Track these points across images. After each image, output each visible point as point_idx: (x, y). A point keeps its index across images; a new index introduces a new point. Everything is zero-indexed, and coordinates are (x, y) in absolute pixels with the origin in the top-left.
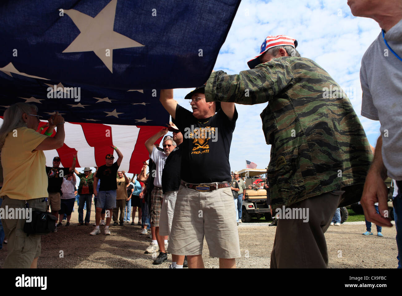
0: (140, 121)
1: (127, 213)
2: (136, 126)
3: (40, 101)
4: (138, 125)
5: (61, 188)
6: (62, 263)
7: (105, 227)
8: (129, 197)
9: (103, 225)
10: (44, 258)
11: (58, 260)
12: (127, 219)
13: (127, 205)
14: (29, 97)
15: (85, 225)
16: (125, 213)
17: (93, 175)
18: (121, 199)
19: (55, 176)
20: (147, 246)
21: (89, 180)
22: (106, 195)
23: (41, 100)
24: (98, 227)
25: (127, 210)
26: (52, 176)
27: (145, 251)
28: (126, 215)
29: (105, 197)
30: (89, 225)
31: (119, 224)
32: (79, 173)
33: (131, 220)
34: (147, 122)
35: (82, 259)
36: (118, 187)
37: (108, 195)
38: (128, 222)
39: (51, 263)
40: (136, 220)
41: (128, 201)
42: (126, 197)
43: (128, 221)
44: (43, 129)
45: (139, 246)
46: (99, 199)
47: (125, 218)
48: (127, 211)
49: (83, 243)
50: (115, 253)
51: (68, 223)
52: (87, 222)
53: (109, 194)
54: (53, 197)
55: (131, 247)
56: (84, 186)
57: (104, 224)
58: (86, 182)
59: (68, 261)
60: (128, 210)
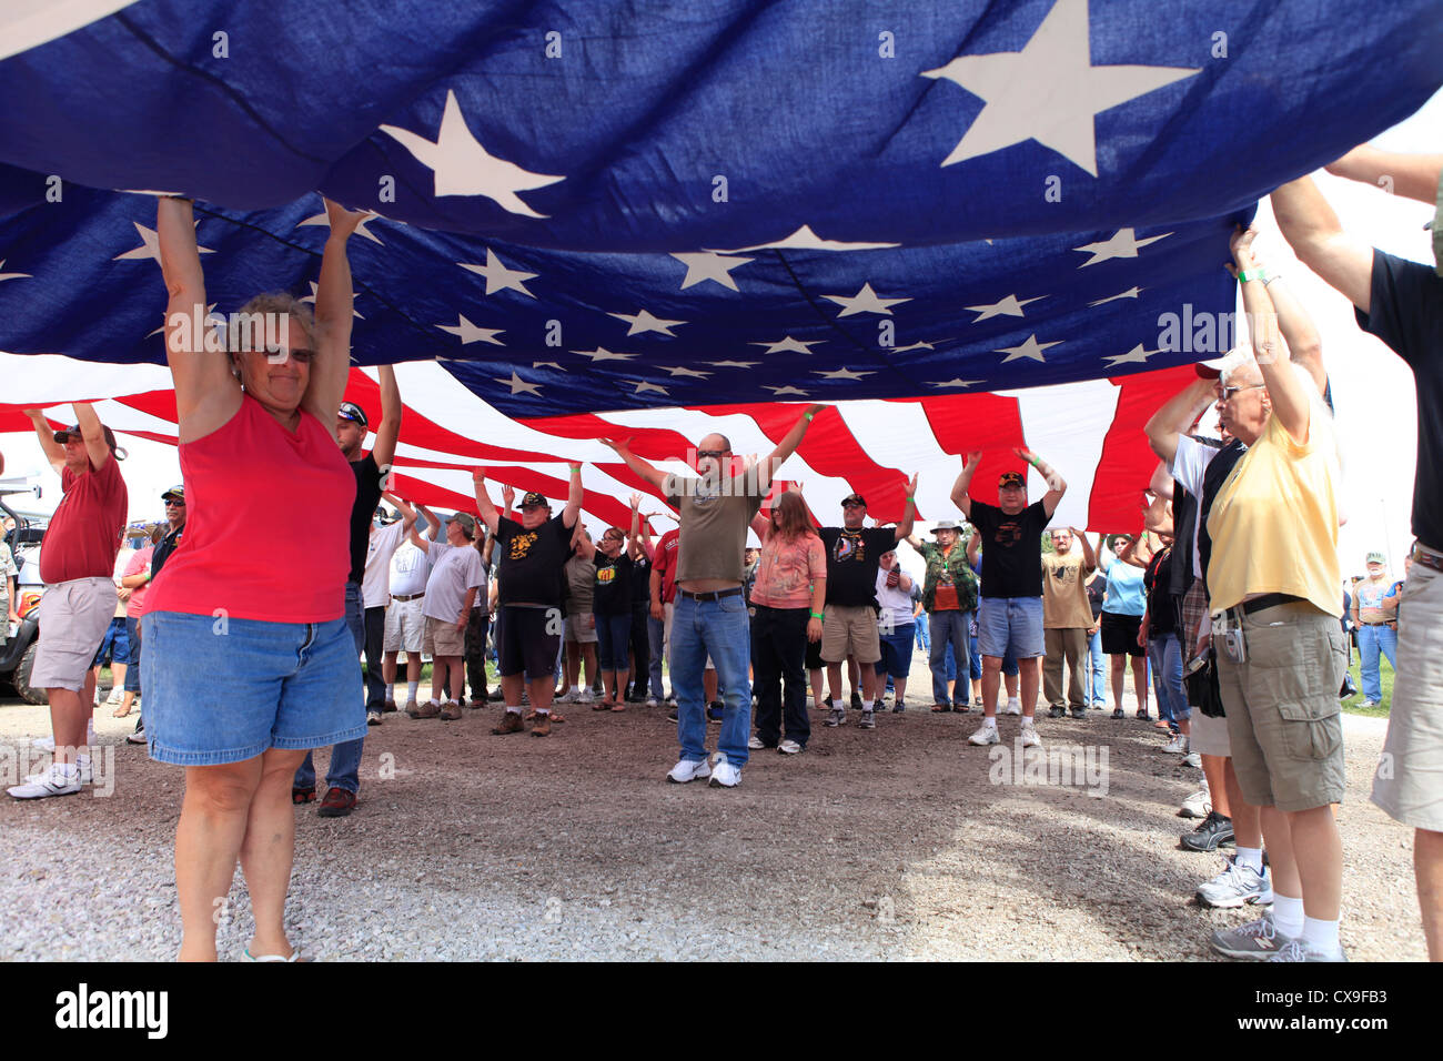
0: (1120, 359)
1: (1091, 675)
2: (1106, 380)
3: (807, 347)
4: (1114, 374)
5: (876, 592)
6: (913, 817)
7: (1021, 721)
8: (1095, 619)
9: (1013, 714)
10: (858, 798)
11: (897, 808)
12: (1097, 698)
13: (1090, 647)
14: (779, 339)
15: (954, 710)
16: (1085, 677)
17: (965, 549)
18: (1070, 626)
19: (854, 556)
20: (1186, 794)
21: (955, 563)
22: (1007, 613)
23: (809, 343)
24: (991, 721)
25: (1090, 664)
26: (845, 555)
27: (1178, 810)
28: (1091, 685)
29: (1006, 619)
30: (967, 711)
31: (1068, 712)
32: (920, 543)
33: (1108, 705)
34: (1147, 358)
35: (970, 813)
36: (1056, 585)
37: (1017, 610)
38: (1098, 708)
39: (881, 813)
40: (1130, 704)
41: (1090, 635)
42: (1086, 618)
43: (1098, 703)
44: (811, 417)
45: (1152, 791)
46: (986, 627)
47: (1088, 692)
48: (1091, 668)
49: (961, 765)
50: (1072, 805)
51: (899, 704)
52: (961, 704)
53: (1020, 609)
54: (855, 621)
55: (1122, 790)
56: (941, 585)
57: (1017, 712)
58: (945, 571)
59: (930, 815)
60: (1094, 665)
